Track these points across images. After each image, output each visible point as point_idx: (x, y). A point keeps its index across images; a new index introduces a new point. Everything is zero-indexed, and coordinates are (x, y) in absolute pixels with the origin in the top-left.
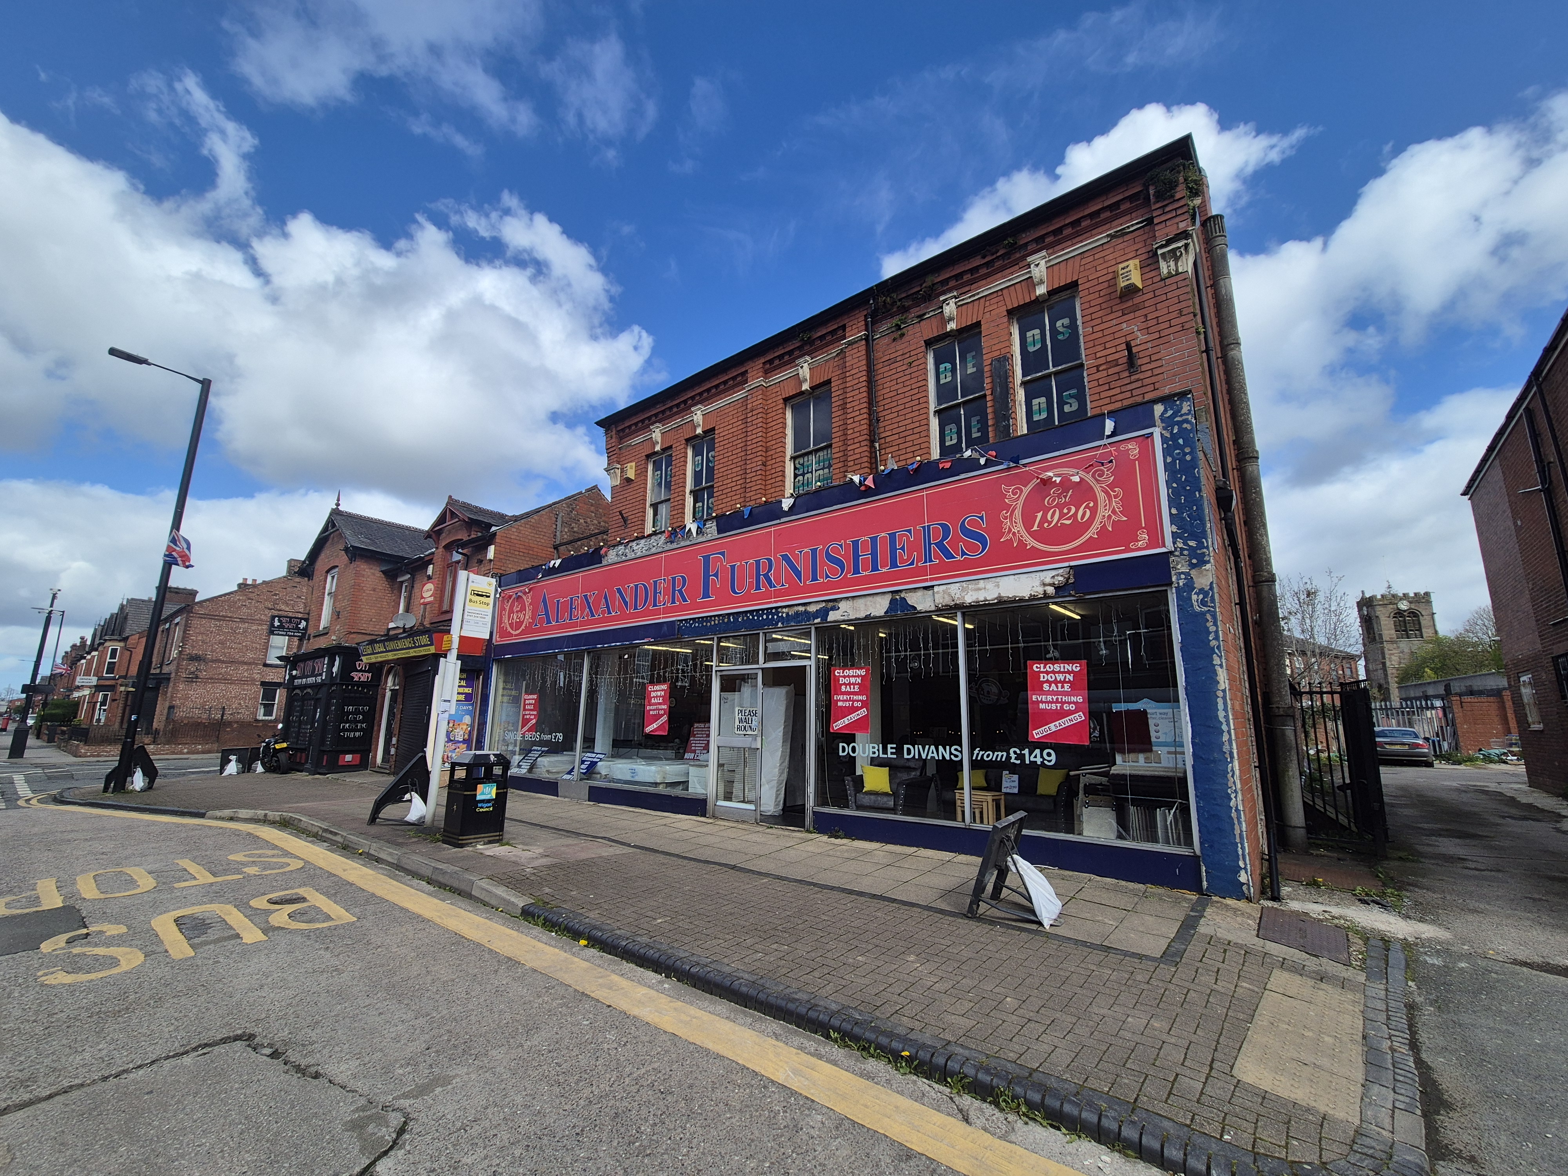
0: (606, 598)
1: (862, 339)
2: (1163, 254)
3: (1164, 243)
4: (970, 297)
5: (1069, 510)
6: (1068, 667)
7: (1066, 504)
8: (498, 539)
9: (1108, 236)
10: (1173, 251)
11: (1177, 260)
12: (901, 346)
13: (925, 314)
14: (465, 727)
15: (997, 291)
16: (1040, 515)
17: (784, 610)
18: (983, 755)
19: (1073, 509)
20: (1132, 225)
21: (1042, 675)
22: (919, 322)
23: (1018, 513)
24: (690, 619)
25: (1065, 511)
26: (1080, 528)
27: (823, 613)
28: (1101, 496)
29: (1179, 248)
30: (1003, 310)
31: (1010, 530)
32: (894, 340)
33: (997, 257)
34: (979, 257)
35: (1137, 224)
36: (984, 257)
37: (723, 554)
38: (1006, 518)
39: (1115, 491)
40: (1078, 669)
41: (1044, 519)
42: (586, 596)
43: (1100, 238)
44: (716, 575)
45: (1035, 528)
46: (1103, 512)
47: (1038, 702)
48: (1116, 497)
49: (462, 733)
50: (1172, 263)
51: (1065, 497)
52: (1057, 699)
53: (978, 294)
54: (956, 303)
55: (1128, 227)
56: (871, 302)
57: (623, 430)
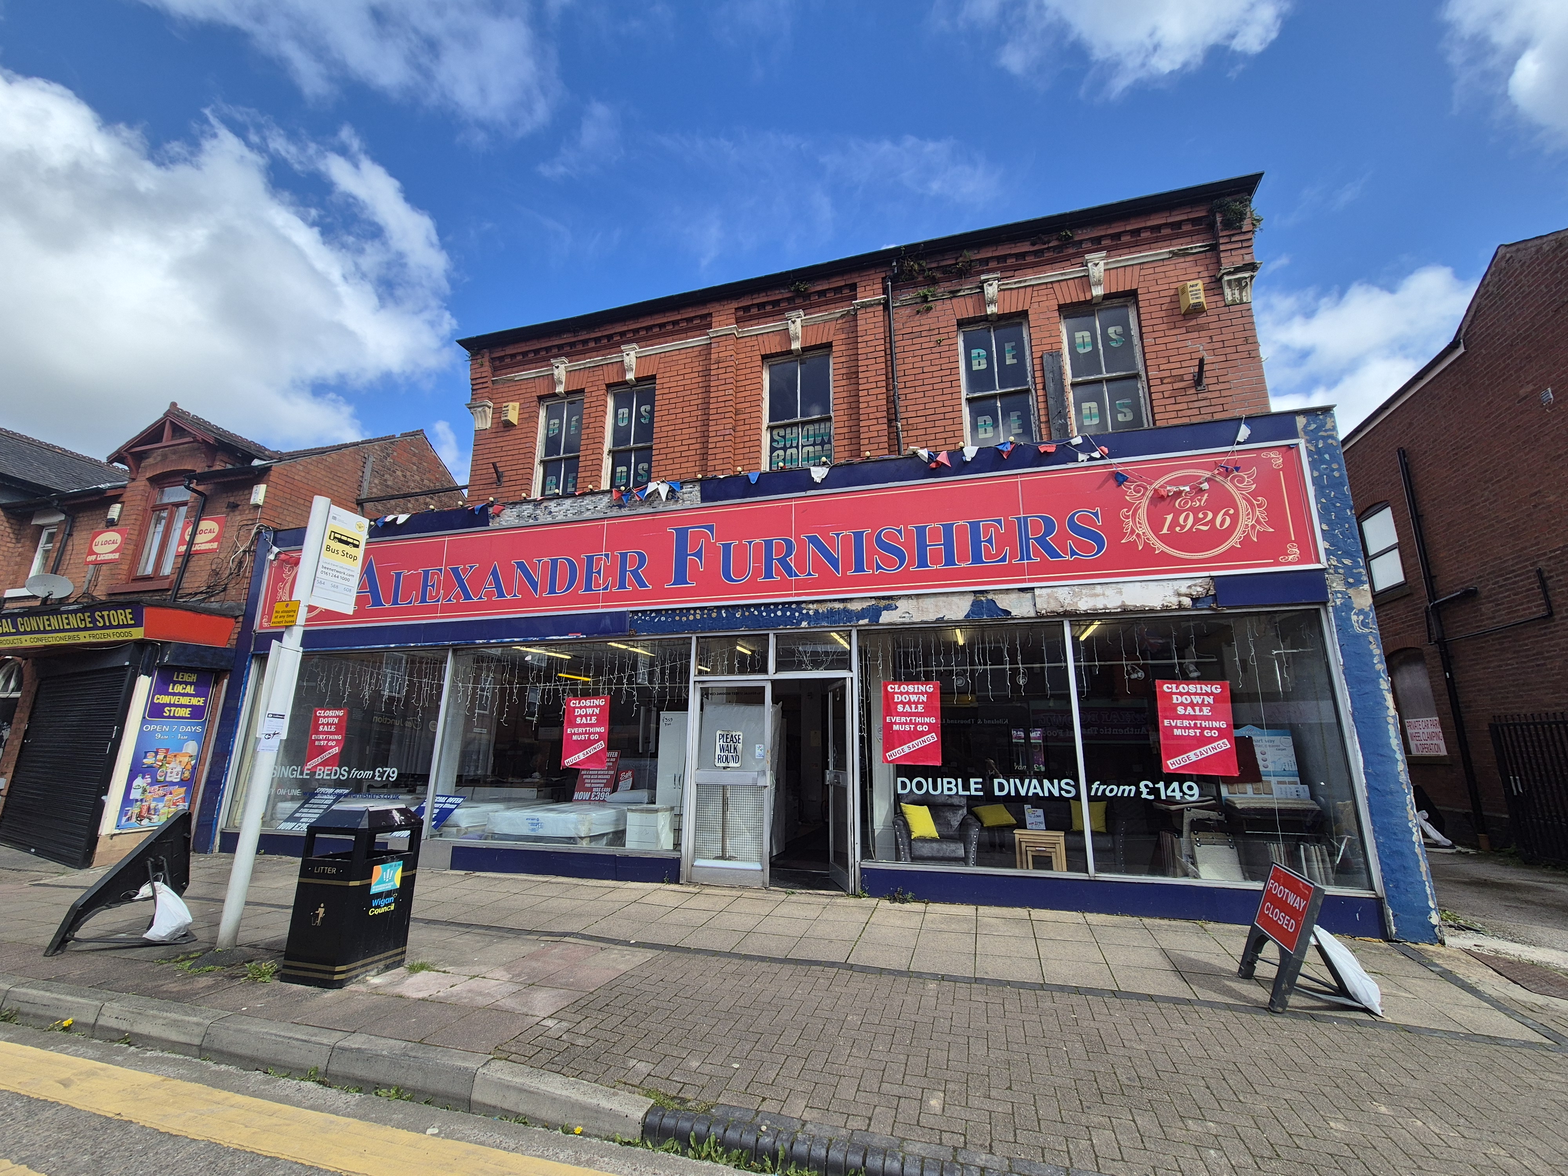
0: (495, 573)
1: (880, 304)
2: (1229, 282)
3: (1232, 270)
4: (1015, 283)
5: (1206, 515)
6: (1206, 688)
7: (1200, 508)
8: (273, 476)
9: (1170, 252)
10: (1239, 280)
11: (1242, 289)
12: (927, 321)
13: (959, 291)
14: (186, 759)
15: (1046, 283)
16: (1169, 518)
17: (811, 606)
18: (1104, 790)
19: (1210, 515)
20: (1196, 247)
21: (1174, 697)
22: (950, 298)
23: (1142, 513)
24: (652, 611)
25: (1201, 516)
26: (1218, 536)
27: (874, 613)
28: (1242, 504)
29: (1246, 278)
30: (1054, 305)
31: (1133, 532)
32: (918, 312)
33: (1048, 248)
34: (1029, 243)
35: (1200, 247)
36: (1033, 244)
37: (710, 528)
38: (1127, 517)
39: (1258, 501)
40: (1219, 690)
41: (1175, 523)
42: (455, 571)
43: (1164, 251)
44: (698, 554)
45: (1165, 531)
46: (1245, 521)
47: (1172, 728)
48: (1259, 506)
49: (179, 769)
50: (1237, 292)
51: (1200, 501)
52: (1195, 724)
53: (1025, 281)
54: (999, 286)
55: (1191, 248)
56: (894, 264)
57: (501, 358)
